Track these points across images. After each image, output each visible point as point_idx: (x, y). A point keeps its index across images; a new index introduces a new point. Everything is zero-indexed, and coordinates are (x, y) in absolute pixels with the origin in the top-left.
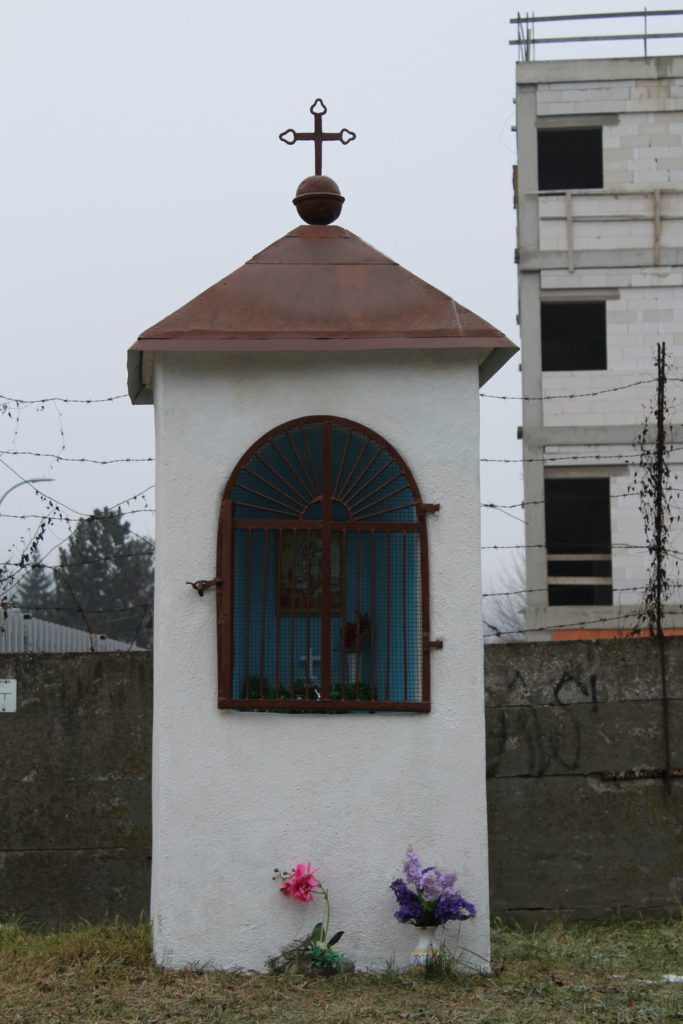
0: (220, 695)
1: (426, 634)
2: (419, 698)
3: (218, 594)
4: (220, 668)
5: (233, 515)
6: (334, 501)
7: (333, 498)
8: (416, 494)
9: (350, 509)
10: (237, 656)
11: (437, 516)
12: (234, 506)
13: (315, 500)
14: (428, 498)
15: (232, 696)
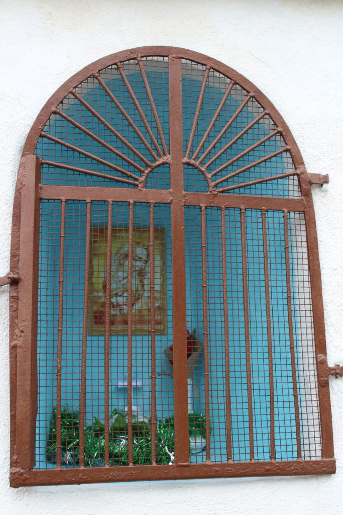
0: (13, 464)
1: (321, 357)
2: (314, 452)
3: (11, 297)
4: (13, 417)
5: (38, 179)
6: (188, 164)
7: (186, 160)
8: (297, 160)
9: (209, 176)
10: (41, 397)
11: (326, 191)
12: (39, 165)
13: (161, 161)
14: (312, 167)
15: (33, 462)
